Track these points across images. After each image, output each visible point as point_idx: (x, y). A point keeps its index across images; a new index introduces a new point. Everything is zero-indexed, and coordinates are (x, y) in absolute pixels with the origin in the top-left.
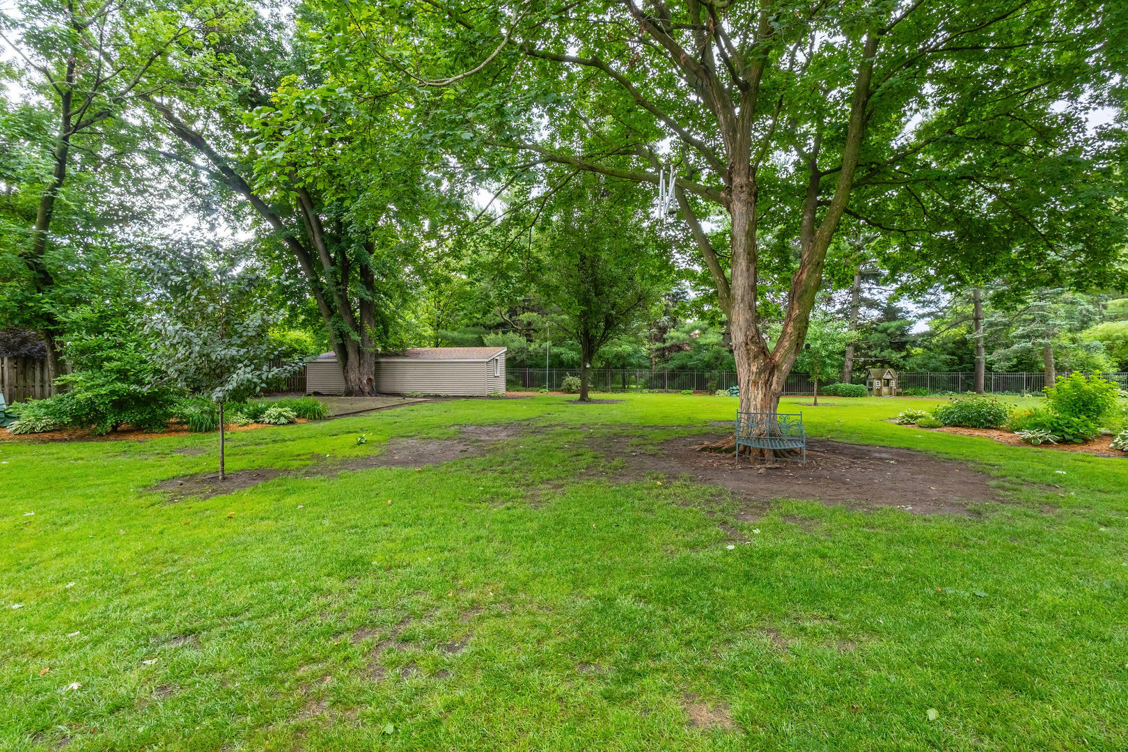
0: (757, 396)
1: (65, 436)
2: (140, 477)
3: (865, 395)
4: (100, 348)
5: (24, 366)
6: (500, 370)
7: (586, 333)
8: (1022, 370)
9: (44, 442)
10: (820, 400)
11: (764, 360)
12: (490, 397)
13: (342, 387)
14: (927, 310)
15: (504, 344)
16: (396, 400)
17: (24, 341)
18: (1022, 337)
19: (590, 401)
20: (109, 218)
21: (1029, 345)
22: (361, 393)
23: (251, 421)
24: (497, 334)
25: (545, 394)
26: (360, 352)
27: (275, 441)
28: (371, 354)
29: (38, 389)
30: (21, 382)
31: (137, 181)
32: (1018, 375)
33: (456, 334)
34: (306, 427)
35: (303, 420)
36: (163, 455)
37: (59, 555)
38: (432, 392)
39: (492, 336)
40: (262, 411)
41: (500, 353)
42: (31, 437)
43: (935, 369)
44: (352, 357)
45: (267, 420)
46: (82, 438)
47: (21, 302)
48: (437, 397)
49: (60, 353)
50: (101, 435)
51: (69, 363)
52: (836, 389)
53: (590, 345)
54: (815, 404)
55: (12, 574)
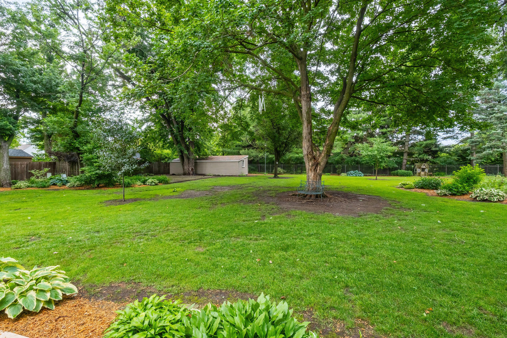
0: (312, 174)
1: (83, 188)
2: (100, 200)
3: (411, 176)
4: (93, 159)
5: (73, 164)
6: (246, 165)
7: (276, 149)
8: (498, 164)
9: (76, 190)
10: (378, 178)
11: (314, 161)
12: (239, 176)
13: (182, 172)
14: (449, 135)
15: (248, 154)
16: (200, 177)
17: (73, 156)
18: (488, 148)
19: (278, 178)
20: (100, 110)
21: (491, 152)
22: (189, 174)
23: (142, 184)
24: (245, 150)
25: (266, 175)
26: (188, 159)
27: (147, 191)
28: (193, 159)
29: (77, 173)
30: (72, 170)
31: (109, 97)
32: (495, 166)
33: (229, 150)
34: (161, 186)
35: (161, 184)
36: (110, 194)
37: (74, 217)
38: (217, 174)
39: (243, 151)
40: (147, 180)
41: (245, 158)
42: (73, 188)
43: (450, 164)
44: (186, 160)
45: (148, 184)
46: (88, 189)
47: (69, 144)
48: (219, 176)
49: (82, 160)
50: (93, 188)
51: (84, 163)
52: (397, 173)
53: (278, 154)
54: (376, 179)
55: (63, 220)
